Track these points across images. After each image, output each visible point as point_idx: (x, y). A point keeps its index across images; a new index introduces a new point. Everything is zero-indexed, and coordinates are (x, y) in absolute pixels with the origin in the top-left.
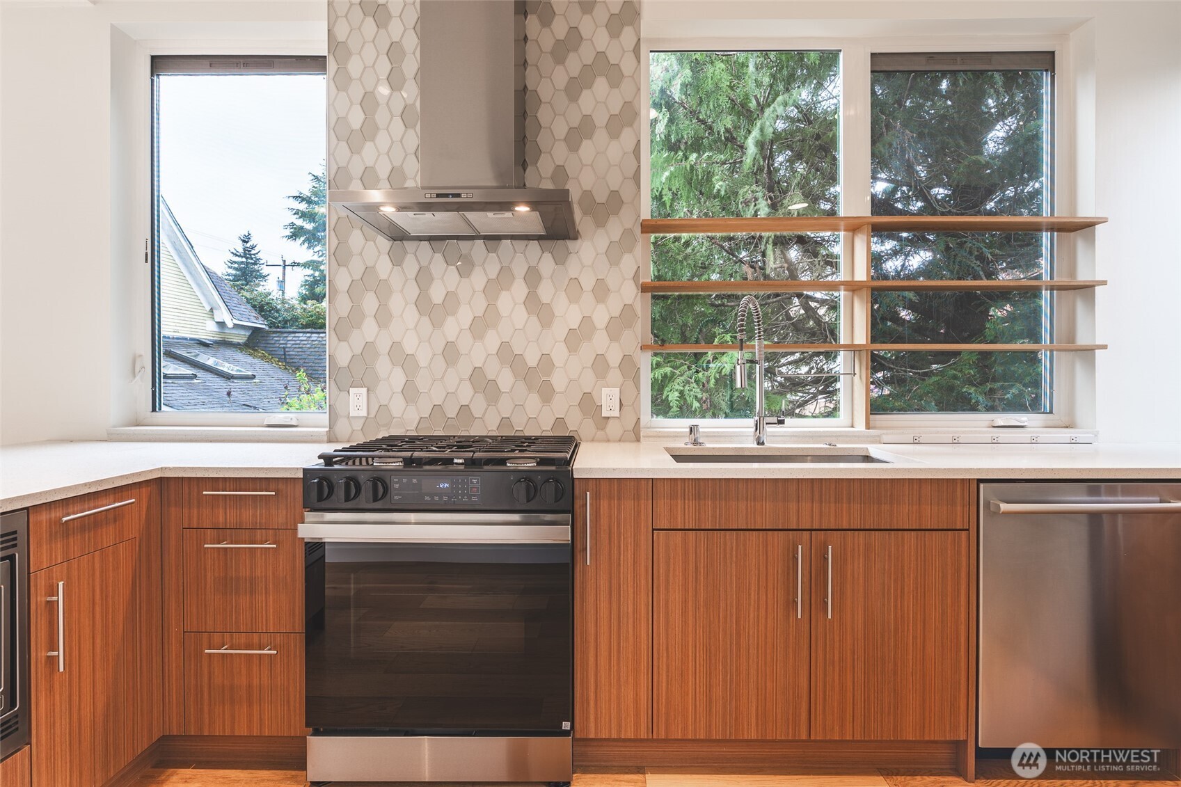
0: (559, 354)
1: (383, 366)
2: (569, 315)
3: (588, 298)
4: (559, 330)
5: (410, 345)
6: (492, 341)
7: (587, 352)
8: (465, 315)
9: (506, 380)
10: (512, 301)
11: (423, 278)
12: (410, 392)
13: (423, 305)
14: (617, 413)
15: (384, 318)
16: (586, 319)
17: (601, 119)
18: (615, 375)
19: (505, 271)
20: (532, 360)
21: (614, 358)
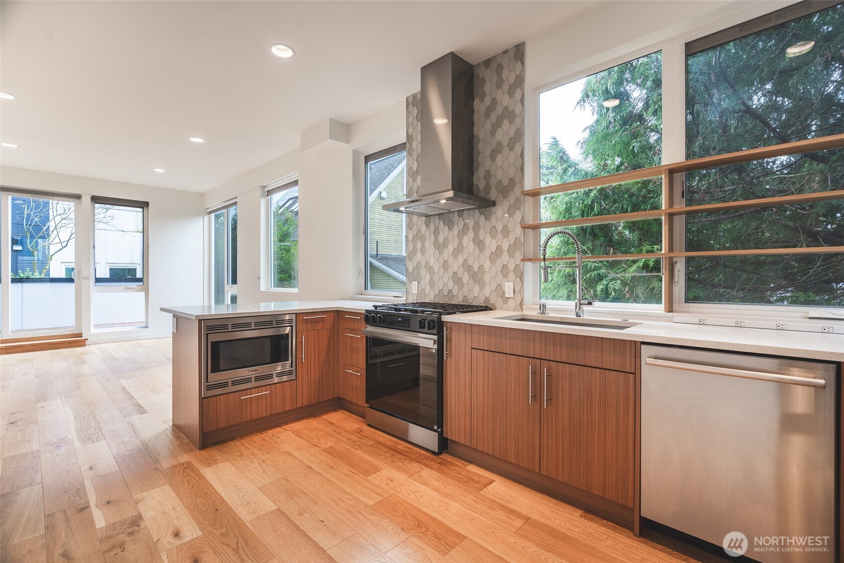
0: (487, 265)
1: (423, 271)
2: (491, 245)
3: (500, 235)
4: (487, 253)
5: (432, 262)
6: (461, 259)
7: (499, 264)
8: (451, 248)
9: (466, 278)
10: (468, 240)
11: (436, 232)
12: (432, 284)
13: (436, 244)
14: (511, 295)
15: (423, 251)
16: (499, 247)
17: (505, 143)
18: (512, 275)
19: (466, 225)
20: (476, 269)
21: (511, 267)
